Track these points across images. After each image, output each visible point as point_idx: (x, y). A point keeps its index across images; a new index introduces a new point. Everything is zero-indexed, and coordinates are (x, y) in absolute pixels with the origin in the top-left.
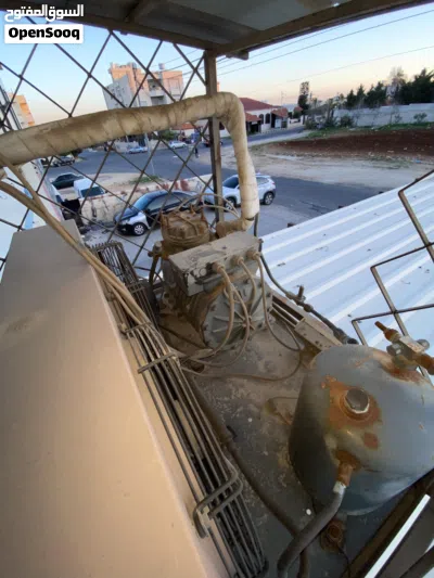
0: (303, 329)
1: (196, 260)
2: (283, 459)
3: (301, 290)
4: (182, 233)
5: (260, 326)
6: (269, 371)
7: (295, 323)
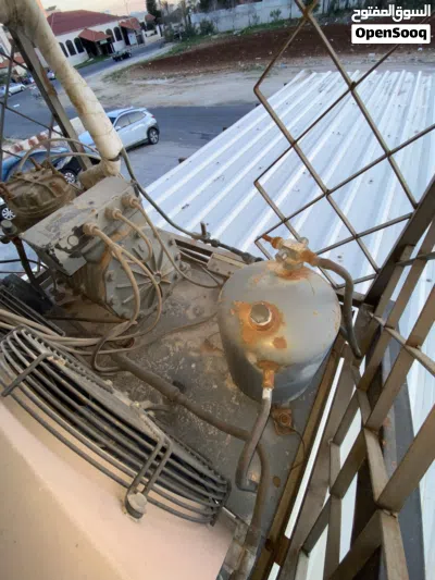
0: (214, 265)
3: (203, 227)
6: (198, 315)
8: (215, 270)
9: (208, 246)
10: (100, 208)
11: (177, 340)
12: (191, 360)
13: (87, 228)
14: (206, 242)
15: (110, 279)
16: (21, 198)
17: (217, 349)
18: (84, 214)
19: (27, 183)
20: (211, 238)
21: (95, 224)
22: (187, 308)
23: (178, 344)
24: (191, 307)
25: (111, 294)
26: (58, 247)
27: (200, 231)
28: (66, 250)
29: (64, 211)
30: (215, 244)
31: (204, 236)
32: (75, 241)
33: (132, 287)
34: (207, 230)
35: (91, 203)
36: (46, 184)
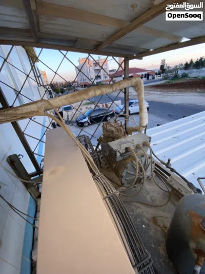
0: (171, 181)
1: (120, 145)
2: (162, 251)
3: (169, 160)
4: (112, 132)
5: (148, 177)
6: (153, 201)
7: (167, 178)
8: (171, 184)
9: (168, 170)
10: (136, 143)
11: (139, 208)
12: (143, 223)
13: (130, 148)
14: (168, 167)
15: (127, 168)
16: (109, 130)
17: (159, 225)
18: (130, 144)
19: (112, 126)
20: (171, 167)
21: (132, 148)
22: (148, 194)
23: (139, 210)
24: (150, 195)
25: (124, 174)
26: (119, 151)
27: (166, 162)
28: (120, 153)
29: (123, 140)
30: (172, 170)
31: (168, 165)
32: (124, 151)
33: (135, 175)
34: (171, 162)
35: (133, 140)
36: (118, 128)
